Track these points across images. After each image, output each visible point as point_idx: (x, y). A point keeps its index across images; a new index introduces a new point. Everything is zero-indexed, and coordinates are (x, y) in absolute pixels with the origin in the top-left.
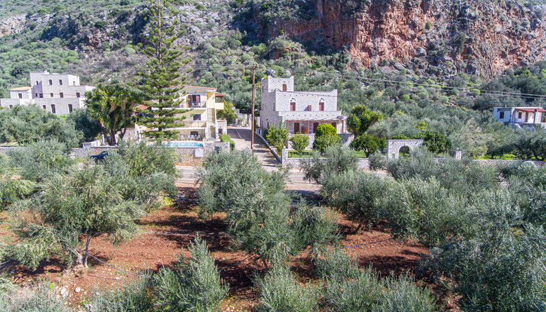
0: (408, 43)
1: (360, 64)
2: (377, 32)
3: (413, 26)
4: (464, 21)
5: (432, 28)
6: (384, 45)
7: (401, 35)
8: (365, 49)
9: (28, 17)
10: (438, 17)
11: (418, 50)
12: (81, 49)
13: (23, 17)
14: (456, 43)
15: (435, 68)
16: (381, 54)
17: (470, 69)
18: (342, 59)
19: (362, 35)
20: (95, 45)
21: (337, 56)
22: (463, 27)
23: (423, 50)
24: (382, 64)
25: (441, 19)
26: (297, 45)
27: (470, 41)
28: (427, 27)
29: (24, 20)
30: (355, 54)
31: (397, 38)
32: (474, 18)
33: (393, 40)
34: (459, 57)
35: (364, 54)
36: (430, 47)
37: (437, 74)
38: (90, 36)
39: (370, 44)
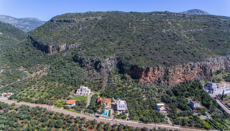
0: (154, 78)
1: (142, 82)
2: (146, 76)
3: (155, 74)
4: (168, 73)
5: (160, 74)
6: (148, 78)
7: (152, 76)
8: (143, 79)
9: (66, 45)
10: (162, 72)
11: (156, 79)
12: (84, 68)
13: (65, 45)
14: (165, 78)
15: (159, 84)
16: (147, 80)
17: (168, 84)
18: (138, 81)
19: (143, 76)
20: (87, 67)
21: (138, 80)
22: (168, 74)
23: (157, 79)
24: (147, 82)
25: (163, 72)
26: (129, 76)
27: (169, 78)
28: (159, 74)
29: (66, 46)
30: (141, 80)
31: (151, 77)
32: (170, 73)
33: (150, 77)
34: (166, 81)
35: (143, 80)
36: (159, 79)
37: (159, 85)
38: (86, 65)
39: (145, 78)
